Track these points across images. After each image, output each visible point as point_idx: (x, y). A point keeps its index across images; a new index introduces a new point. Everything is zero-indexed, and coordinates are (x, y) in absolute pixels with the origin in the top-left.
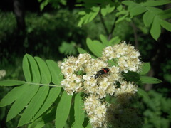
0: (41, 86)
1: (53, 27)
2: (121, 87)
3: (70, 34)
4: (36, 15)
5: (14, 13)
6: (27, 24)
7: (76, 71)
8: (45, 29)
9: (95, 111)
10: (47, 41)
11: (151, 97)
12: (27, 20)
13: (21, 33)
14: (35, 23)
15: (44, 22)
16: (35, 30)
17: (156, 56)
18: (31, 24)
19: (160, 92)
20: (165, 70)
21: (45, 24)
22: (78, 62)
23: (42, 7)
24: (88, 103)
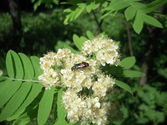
0: (23, 82)
1: (49, 26)
2: (98, 80)
3: (66, 33)
4: (31, 15)
5: (10, 13)
6: (23, 24)
7: (53, 65)
8: (41, 28)
9: (71, 104)
10: (43, 40)
11: (145, 91)
12: (23, 20)
13: (18, 33)
14: (31, 22)
15: (40, 21)
16: (31, 30)
17: (150, 51)
18: (26, 24)
19: (154, 86)
20: (158, 65)
21: (40, 24)
22: (56, 56)
23: (35, 7)
24: (66, 97)
